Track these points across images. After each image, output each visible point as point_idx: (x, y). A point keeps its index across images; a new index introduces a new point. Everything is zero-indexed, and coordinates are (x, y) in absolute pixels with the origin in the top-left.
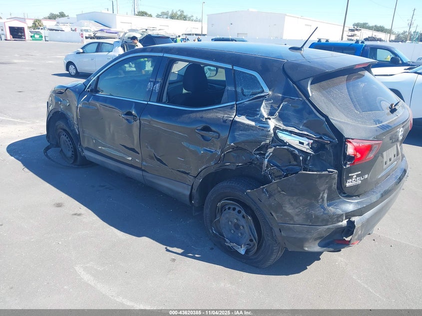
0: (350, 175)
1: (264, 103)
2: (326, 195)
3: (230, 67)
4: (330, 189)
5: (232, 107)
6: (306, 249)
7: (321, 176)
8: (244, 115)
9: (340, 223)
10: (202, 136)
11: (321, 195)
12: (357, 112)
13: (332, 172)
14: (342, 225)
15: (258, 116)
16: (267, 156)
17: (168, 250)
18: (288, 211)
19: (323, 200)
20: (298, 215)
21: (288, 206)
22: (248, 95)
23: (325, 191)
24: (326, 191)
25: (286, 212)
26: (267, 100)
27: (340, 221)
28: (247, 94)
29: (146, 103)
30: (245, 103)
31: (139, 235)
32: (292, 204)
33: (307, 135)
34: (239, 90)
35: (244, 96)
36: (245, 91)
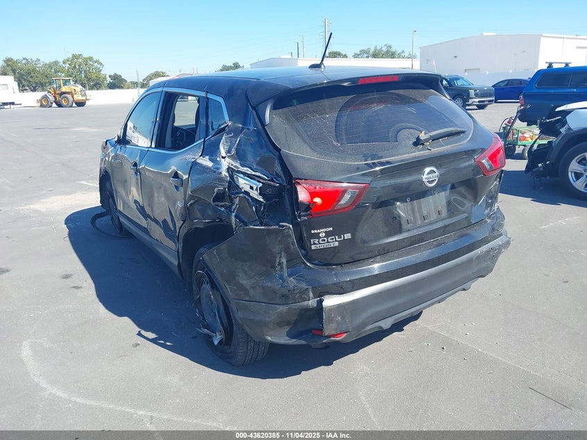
0: (313, 232)
1: (224, 138)
2: (284, 261)
3: (203, 94)
4: (287, 250)
5: (200, 146)
6: (269, 338)
7: (269, 232)
8: (208, 155)
9: (305, 303)
11: (278, 260)
12: (335, 143)
13: (283, 226)
14: (308, 305)
16: (234, 209)
17: (139, 334)
18: (241, 282)
19: (282, 268)
20: (253, 288)
21: (241, 275)
22: (215, 129)
23: (280, 253)
24: (283, 254)
25: (240, 283)
26: (228, 134)
27: (305, 300)
28: (215, 127)
29: (147, 150)
30: (211, 139)
31: (120, 314)
32: (245, 272)
33: (259, 177)
34: (209, 123)
35: (213, 131)
36: (214, 124)
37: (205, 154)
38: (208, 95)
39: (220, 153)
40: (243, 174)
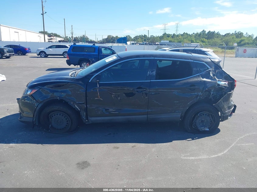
1: (211, 73)
5: (199, 76)
8: (205, 78)
10: (189, 89)
29: (150, 81)
33: (226, 81)
34: (198, 69)
35: (201, 71)
36: (201, 69)
37: (203, 78)
38: (194, 61)
39: (211, 77)
40: (221, 81)
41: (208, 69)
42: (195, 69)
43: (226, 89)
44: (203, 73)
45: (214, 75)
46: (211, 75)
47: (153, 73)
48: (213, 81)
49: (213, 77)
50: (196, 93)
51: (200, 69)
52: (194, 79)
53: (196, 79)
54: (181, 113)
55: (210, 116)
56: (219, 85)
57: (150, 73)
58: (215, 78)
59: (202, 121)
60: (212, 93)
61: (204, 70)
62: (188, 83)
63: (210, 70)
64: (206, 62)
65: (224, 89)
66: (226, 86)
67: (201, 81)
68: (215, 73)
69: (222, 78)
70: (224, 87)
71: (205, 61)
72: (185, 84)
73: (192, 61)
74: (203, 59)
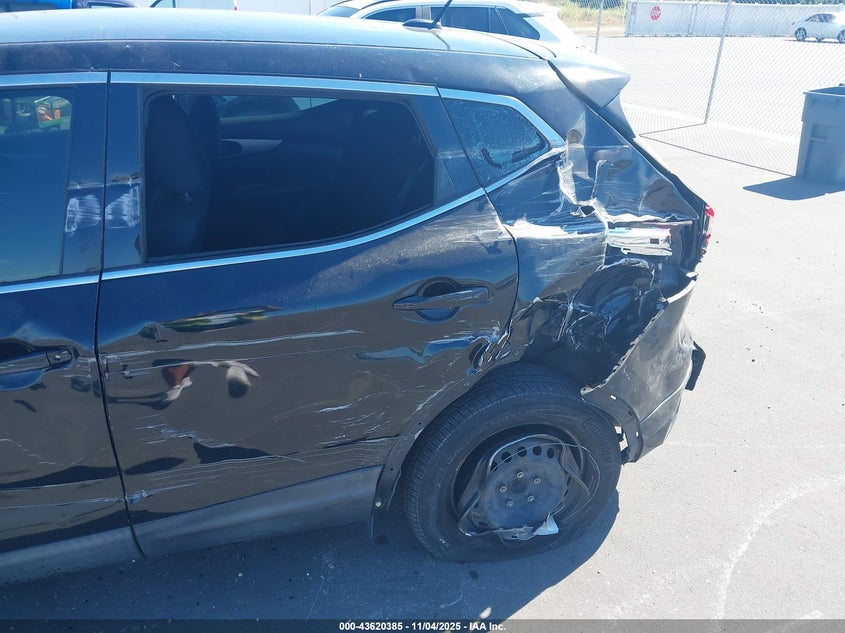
1: (560, 175)
5: (480, 205)
8: (521, 217)
10: (418, 311)
15: (559, 210)
20: (659, 386)
22: (505, 164)
26: (565, 165)
28: (500, 160)
29: (94, 280)
30: (511, 184)
32: (653, 372)
33: (656, 220)
34: (475, 153)
35: (497, 168)
36: (493, 152)
37: (509, 216)
38: (447, 93)
39: (567, 204)
40: (629, 225)
41: (544, 144)
42: (449, 155)
43: (657, 272)
44: (512, 180)
45: (583, 191)
46: (567, 190)
47: (117, 212)
48: (575, 235)
49: (575, 208)
50: (466, 337)
51: (484, 152)
52: (450, 237)
53: (460, 236)
54: (378, 470)
55: (566, 454)
56: (614, 253)
57: (89, 212)
58: (588, 210)
59: (518, 487)
60: (571, 307)
61: (520, 157)
62: (404, 270)
63: (556, 158)
64: (527, 98)
65: (649, 271)
66: (657, 253)
67: (494, 248)
68: (592, 172)
69: (636, 201)
70: (644, 263)
71: (520, 88)
72: (385, 276)
73: (429, 91)
74: (507, 75)
